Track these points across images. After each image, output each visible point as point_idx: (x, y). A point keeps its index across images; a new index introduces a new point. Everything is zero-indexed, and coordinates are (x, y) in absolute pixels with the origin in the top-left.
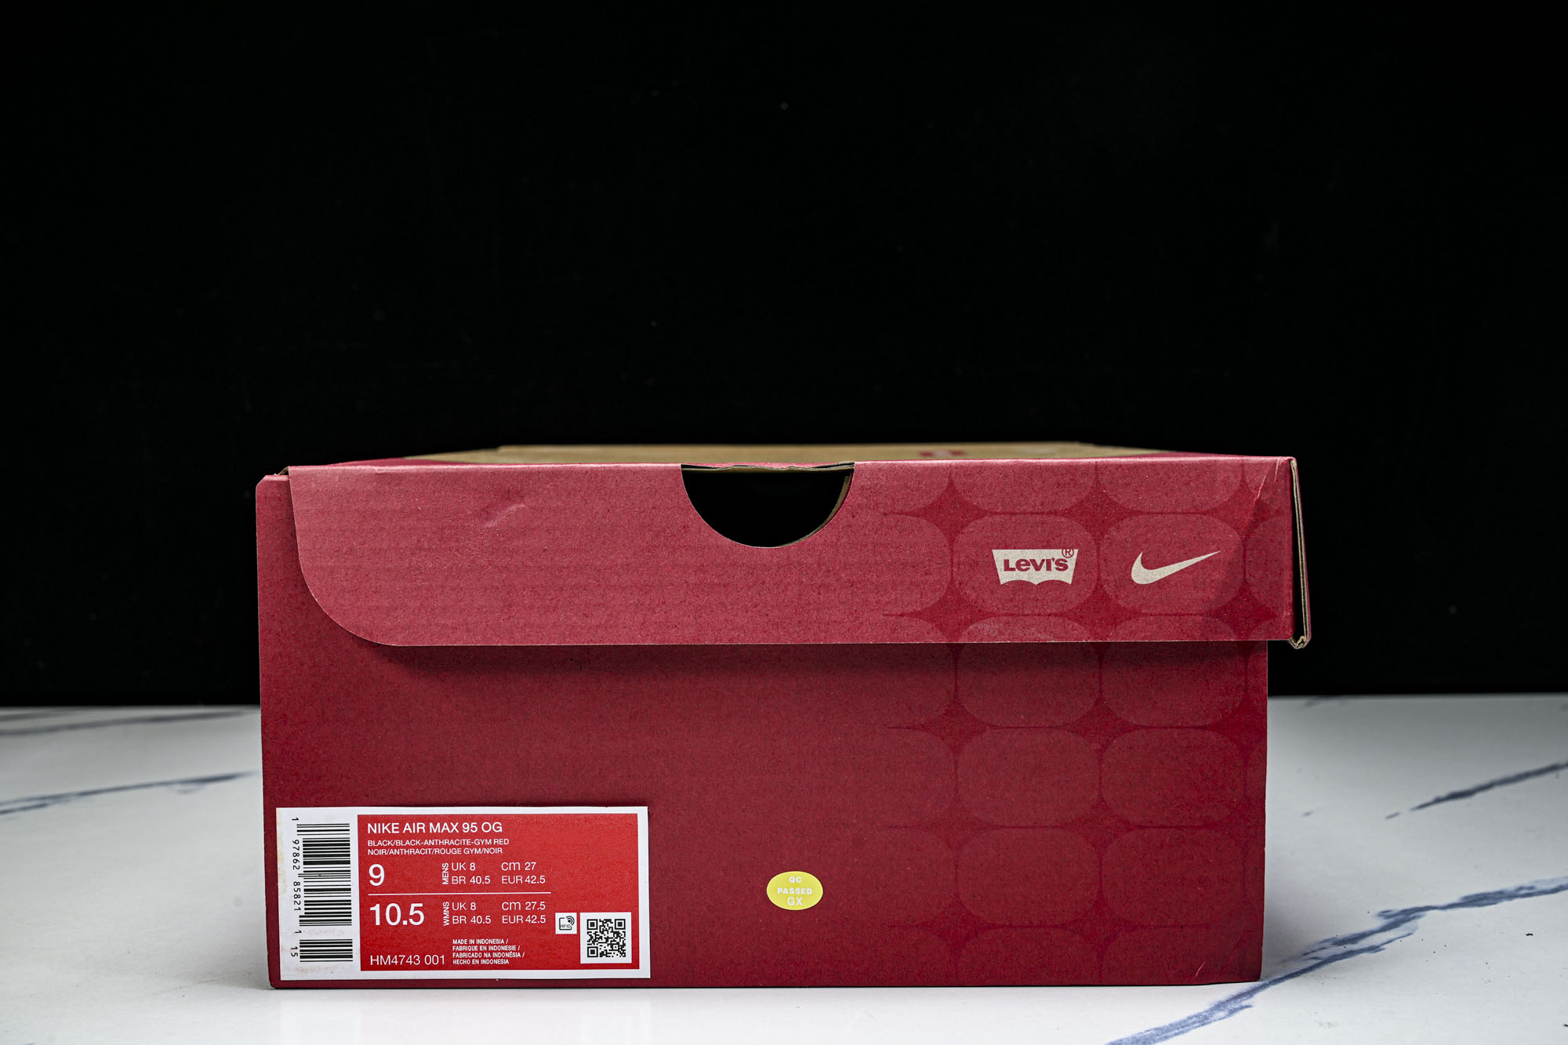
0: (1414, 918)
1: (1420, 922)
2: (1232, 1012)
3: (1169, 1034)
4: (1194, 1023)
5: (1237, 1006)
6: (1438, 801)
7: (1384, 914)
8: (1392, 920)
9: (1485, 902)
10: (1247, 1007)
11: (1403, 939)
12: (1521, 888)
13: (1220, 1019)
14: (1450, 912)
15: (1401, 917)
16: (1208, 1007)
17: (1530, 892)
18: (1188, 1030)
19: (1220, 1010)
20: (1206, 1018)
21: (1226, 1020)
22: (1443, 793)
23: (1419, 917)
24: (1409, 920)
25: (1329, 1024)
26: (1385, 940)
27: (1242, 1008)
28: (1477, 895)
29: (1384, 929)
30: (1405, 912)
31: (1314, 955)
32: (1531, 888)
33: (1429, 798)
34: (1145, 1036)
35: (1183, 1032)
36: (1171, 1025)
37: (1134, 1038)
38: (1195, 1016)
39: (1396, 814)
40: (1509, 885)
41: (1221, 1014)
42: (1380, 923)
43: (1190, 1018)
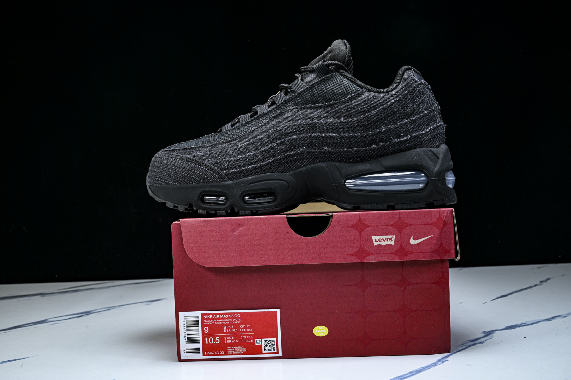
0: (492, 333)
1: (494, 334)
2: (443, 362)
3: (426, 369)
4: (432, 365)
5: (444, 360)
6: (498, 298)
7: (484, 332)
8: (486, 334)
9: (512, 328)
10: (447, 360)
11: (489, 340)
12: (522, 324)
13: (440, 364)
14: (502, 331)
15: (489, 333)
16: (436, 361)
17: (525, 325)
18: (431, 368)
19: (439, 362)
20: (436, 364)
21: (441, 364)
22: (499, 296)
23: (494, 333)
24: (491, 334)
25: (470, 365)
26: (484, 340)
27: (446, 361)
28: (510, 326)
29: (484, 337)
30: (490, 331)
31: (465, 345)
32: (525, 323)
33: (495, 298)
34: (419, 370)
35: (429, 368)
36: (426, 366)
37: (416, 370)
38: (433, 364)
39: (486, 302)
40: (519, 323)
41: (440, 363)
42: (483, 335)
43: (431, 364)
